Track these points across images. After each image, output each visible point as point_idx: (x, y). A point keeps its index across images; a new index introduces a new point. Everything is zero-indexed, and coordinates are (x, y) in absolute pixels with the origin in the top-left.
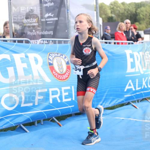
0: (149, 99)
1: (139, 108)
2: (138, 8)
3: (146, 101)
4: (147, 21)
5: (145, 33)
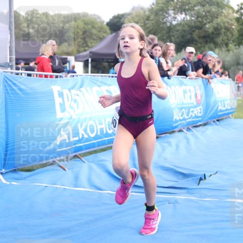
0: (82, 157)
1: (69, 169)
3: (79, 159)
5: (77, 60)
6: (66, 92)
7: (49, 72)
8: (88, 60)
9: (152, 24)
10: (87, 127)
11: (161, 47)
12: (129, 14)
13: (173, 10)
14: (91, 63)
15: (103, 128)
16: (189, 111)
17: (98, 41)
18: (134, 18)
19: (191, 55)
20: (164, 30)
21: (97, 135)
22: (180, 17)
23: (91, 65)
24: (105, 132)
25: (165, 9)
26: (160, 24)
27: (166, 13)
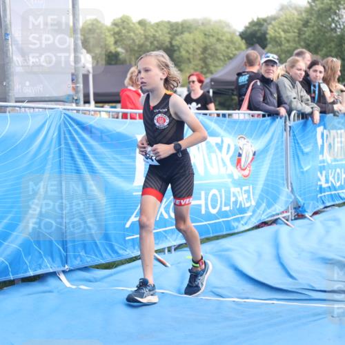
1: (172, 265)
2: (177, 34)
4: (197, 65)
9: (313, 32)
11: (324, 67)
12: (274, 18)
15: (200, 205)
17: (227, 62)
18: (283, 24)
20: (333, 41)
24: (203, 212)
25: (334, 7)
26: (325, 32)
27: (335, 13)
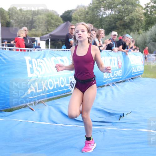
0: (44, 102)
1: (36, 110)
3: (43, 104)
5: (41, 39)
6: (34, 60)
7: (23, 47)
8: (48, 40)
9: (90, 16)
10: (48, 83)
11: (96, 32)
12: (75, 10)
13: (104, 7)
14: (51, 42)
15: (58, 84)
16: (113, 72)
17: (55, 27)
18: (78, 13)
19: (115, 36)
20: (98, 20)
21: (54, 88)
22: (108, 12)
23: (51, 43)
24: (59, 87)
25: (98, 7)
26: (95, 17)
27: (99, 9)
